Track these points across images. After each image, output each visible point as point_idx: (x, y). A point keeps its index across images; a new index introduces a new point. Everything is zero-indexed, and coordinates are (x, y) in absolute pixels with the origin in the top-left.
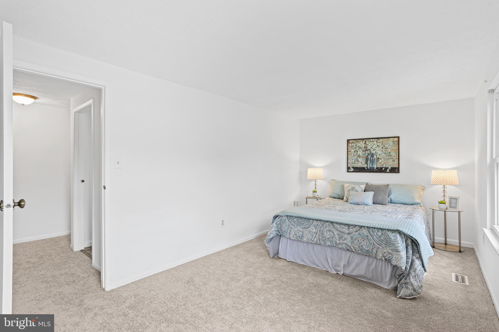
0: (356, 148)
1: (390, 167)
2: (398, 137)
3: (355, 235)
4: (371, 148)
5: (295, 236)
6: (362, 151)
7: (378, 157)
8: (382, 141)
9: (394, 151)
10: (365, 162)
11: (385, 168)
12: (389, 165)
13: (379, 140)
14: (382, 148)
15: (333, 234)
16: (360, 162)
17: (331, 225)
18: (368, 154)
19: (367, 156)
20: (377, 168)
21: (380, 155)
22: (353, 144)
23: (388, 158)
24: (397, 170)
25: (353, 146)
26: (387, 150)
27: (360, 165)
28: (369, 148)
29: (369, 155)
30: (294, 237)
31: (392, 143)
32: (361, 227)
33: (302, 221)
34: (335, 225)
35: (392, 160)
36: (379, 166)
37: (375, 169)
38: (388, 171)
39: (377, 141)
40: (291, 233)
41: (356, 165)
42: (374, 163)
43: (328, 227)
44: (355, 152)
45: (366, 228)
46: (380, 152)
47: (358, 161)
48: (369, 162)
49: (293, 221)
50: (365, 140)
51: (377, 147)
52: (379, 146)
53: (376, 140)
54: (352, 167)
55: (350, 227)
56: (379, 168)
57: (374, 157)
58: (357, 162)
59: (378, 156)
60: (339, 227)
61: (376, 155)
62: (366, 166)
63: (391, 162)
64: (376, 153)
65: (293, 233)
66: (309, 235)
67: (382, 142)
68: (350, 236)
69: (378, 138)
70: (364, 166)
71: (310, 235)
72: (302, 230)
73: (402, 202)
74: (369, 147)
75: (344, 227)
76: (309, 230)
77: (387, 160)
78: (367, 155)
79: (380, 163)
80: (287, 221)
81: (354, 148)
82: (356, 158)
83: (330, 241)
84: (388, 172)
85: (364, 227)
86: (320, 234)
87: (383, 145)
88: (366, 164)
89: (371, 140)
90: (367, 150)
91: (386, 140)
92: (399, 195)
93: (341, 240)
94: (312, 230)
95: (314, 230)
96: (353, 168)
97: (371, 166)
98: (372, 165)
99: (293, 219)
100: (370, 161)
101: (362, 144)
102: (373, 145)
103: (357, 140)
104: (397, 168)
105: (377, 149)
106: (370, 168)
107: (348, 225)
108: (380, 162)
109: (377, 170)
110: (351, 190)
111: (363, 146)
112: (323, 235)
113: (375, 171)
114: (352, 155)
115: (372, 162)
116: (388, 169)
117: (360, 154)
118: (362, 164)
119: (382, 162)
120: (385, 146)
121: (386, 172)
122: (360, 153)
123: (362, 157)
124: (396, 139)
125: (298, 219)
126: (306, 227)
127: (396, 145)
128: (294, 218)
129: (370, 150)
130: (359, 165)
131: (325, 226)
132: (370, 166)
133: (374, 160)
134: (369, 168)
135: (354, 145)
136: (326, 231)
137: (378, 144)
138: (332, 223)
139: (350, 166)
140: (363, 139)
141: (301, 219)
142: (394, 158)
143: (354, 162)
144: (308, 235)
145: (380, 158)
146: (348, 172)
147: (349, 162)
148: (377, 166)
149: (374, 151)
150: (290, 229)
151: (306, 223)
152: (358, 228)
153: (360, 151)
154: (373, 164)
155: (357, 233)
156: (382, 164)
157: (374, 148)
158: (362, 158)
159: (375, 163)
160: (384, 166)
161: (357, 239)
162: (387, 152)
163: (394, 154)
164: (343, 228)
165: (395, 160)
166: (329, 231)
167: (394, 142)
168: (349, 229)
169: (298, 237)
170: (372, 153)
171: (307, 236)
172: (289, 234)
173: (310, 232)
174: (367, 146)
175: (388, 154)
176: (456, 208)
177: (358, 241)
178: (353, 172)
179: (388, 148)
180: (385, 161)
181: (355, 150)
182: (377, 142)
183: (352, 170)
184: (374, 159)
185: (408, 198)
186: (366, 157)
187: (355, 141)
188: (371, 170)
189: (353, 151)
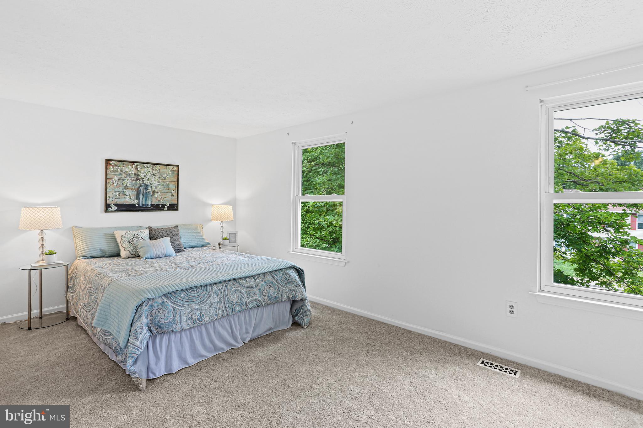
0: (120, 174)
1: (168, 204)
2: (178, 166)
3: (262, 285)
4: (144, 176)
5: (189, 321)
6: (131, 180)
7: (154, 190)
8: (159, 168)
9: (173, 183)
10: (135, 196)
11: (162, 205)
12: (167, 201)
13: (155, 166)
14: (159, 178)
15: (241, 294)
16: (127, 196)
17: (236, 283)
18: (140, 184)
19: (139, 188)
20: (152, 205)
21: (157, 187)
22: (117, 168)
23: (166, 191)
24: (176, 207)
25: (116, 171)
26: (165, 180)
27: (128, 200)
28: (142, 177)
29: (141, 186)
30: (188, 324)
31: (171, 173)
32: (264, 274)
33: (195, 294)
34: (241, 281)
35: (171, 194)
36: (155, 202)
37: (149, 206)
38: (166, 208)
39: (153, 167)
40: (182, 320)
41: (120, 201)
42: (148, 198)
43: (234, 287)
44: (120, 180)
45: (269, 273)
46: (156, 183)
47: (125, 194)
48: (141, 197)
49: (180, 298)
50: (136, 164)
51: (153, 175)
52: (155, 175)
53: (152, 165)
54: (114, 204)
55: (256, 278)
56: (155, 205)
57: (148, 190)
58: (124, 197)
59: (154, 188)
60: (245, 282)
61: (151, 188)
62: (136, 201)
63: (169, 196)
64: (151, 184)
65: (185, 318)
66: (212, 310)
67: (159, 170)
68: (258, 288)
69: (154, 164)
70: (134, 201)
71: (214, 309)
72: (197, 307)
73: (194, 245)
74: (141, 175)
75: (250, 280)
76: (209, 302)
77: (164, 195)
78: (138, 185)
79: (156, 198)
80: (169, 302)
81: (118, 173)
82: (121, 189)
83: (239, 305)
84: (166, 210)
85: (266, 273)
86: (226, 300)
87: (160, 174)
88: (137, 199)
89: (145, 165)
90: (138, 179)
91: (163, 167)
92: (189, 237)
93: (250, 297)
94: (215, 300)
95: (217, 300)
96: (116, 205)
97: (144, 203)
98: (146, 201)
99: (179, 296)
100: (143, 195)
101: (130, 169)
102: (147, 173)
103: (123, 163)
104: (176, 204)
105: (153, 179)
106: (143, 205)
107: (252, 276)
108: (156, 196)
109: (152, 207)
110: (134, 240)
111: (133, 173)
112: (229, 301)
113: (150, 209)
114: (115, 184)
115: (146, 197)
116: (166, 206)
117: (128, 184)
118: (131, 199)
119: (159, 197)
120: (162, 176)
121: (163, 210)
122: (128, 182)
123: (131, 189)
124: (175, 168)
125: (187, 292)
126: (204, 300)
127: (176, 175)
128: (180, 294)
129: (143, 179)
130: (126, 201)
131: (229, 287)
132: (142, 202)
133: (148, 194)
134: (141, 205)
135: (119, 170)
136: (232, 294)
137: (154, 171)
138: (235, 280)
139: (110, 201)
140: (133, 162)
141: (193, 291)
142: (173, 191)
143: (118, 195)
144: (210, 310)
145: (156, 191)
146: (106, 211)
147: (108, 195)
148: (152, 201)
149: (149, 182)
150: (179, 315)
151: (203, 294)
152: (262, 276)
153: (128, 180)
154: (146, 199)
155: (263, 283)
156: (159, 199)
157: (148, 177)
158: (131, 191)
159: (150, 197)
160: (161, 202)
161: (265, 289)
162: (164, 184)
163: (172, 187)
164: (250, 282)
165: (174, 194)
166: (236, 291)
167: (173, 171)
168: (255, 281)
169: (197, 320)
170: (146, 184)
171: (210, 313)
172: (180, 324)
173: (212, 304)
174: (139, 173)
175: (166, 187)
176: (235, 243)
177: (267, 290)
178: (116, 211)
179: (166, 178)
180: (162, 195)
181: (120, 176)
182: (152, 169)
183: (115, 208)
184: (148, 192)
185: (198, 239)
186: (136, 189)
187: (120, 163)
188: (144, 208)
189: (116, 178)
